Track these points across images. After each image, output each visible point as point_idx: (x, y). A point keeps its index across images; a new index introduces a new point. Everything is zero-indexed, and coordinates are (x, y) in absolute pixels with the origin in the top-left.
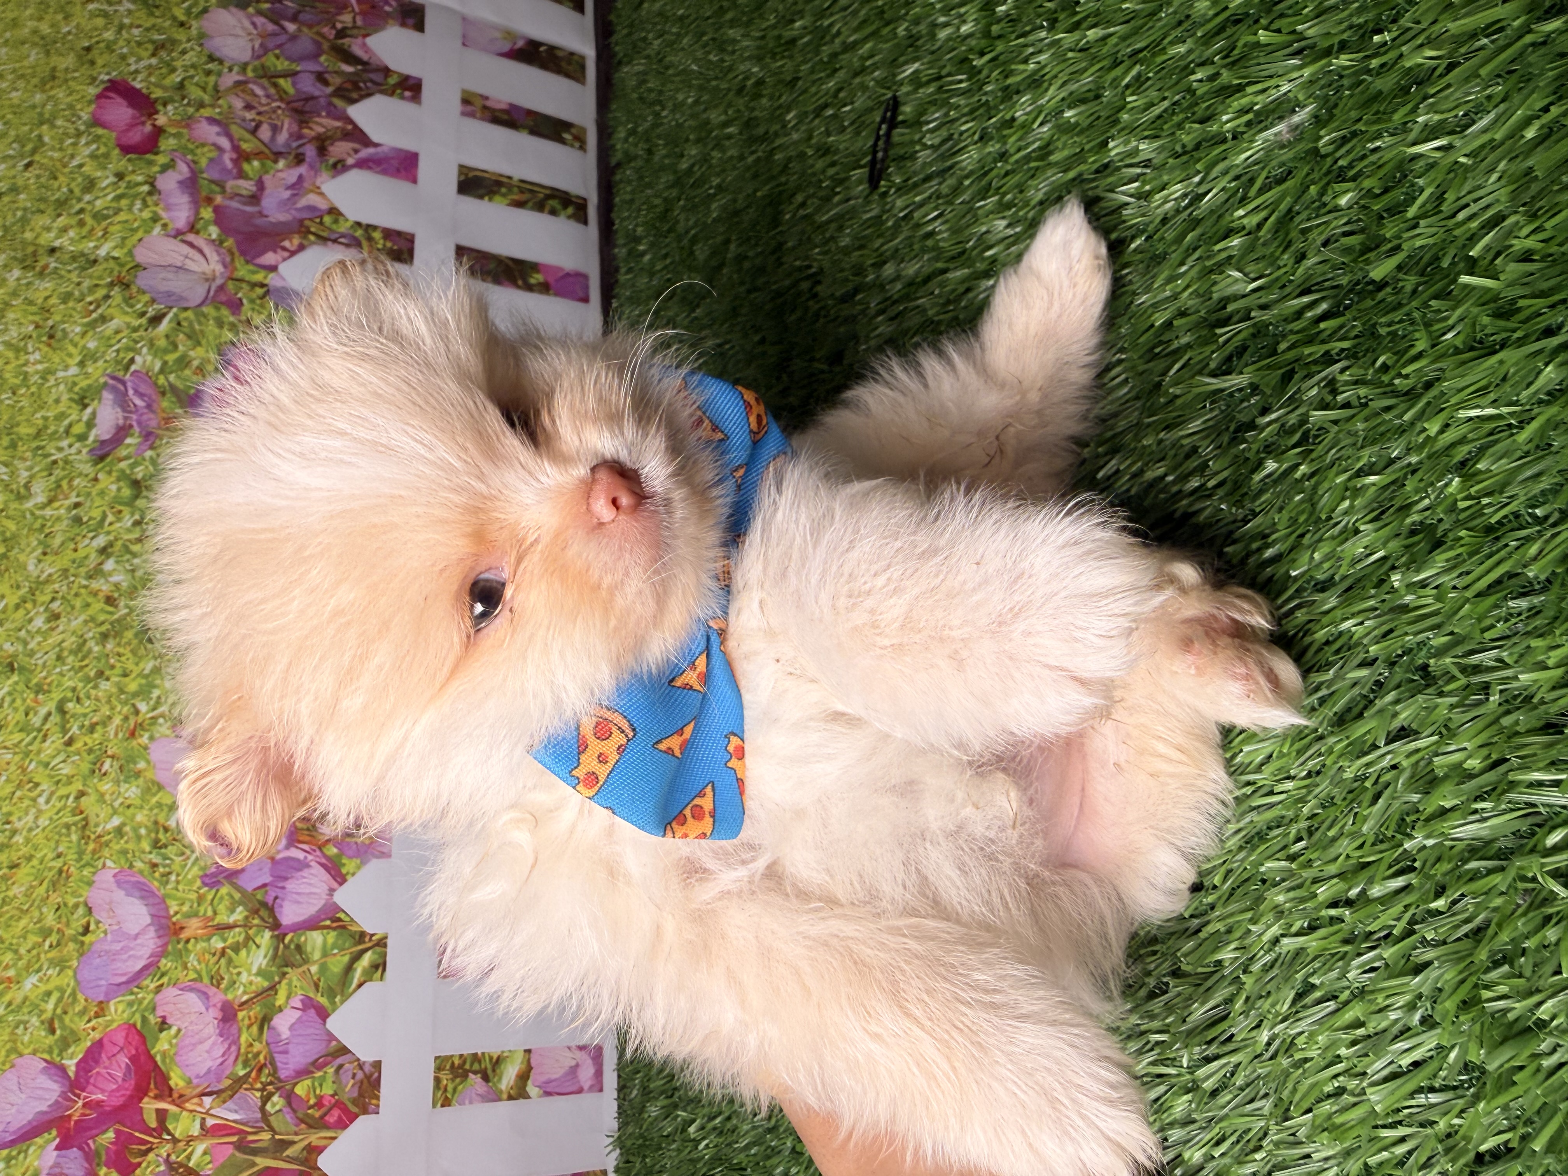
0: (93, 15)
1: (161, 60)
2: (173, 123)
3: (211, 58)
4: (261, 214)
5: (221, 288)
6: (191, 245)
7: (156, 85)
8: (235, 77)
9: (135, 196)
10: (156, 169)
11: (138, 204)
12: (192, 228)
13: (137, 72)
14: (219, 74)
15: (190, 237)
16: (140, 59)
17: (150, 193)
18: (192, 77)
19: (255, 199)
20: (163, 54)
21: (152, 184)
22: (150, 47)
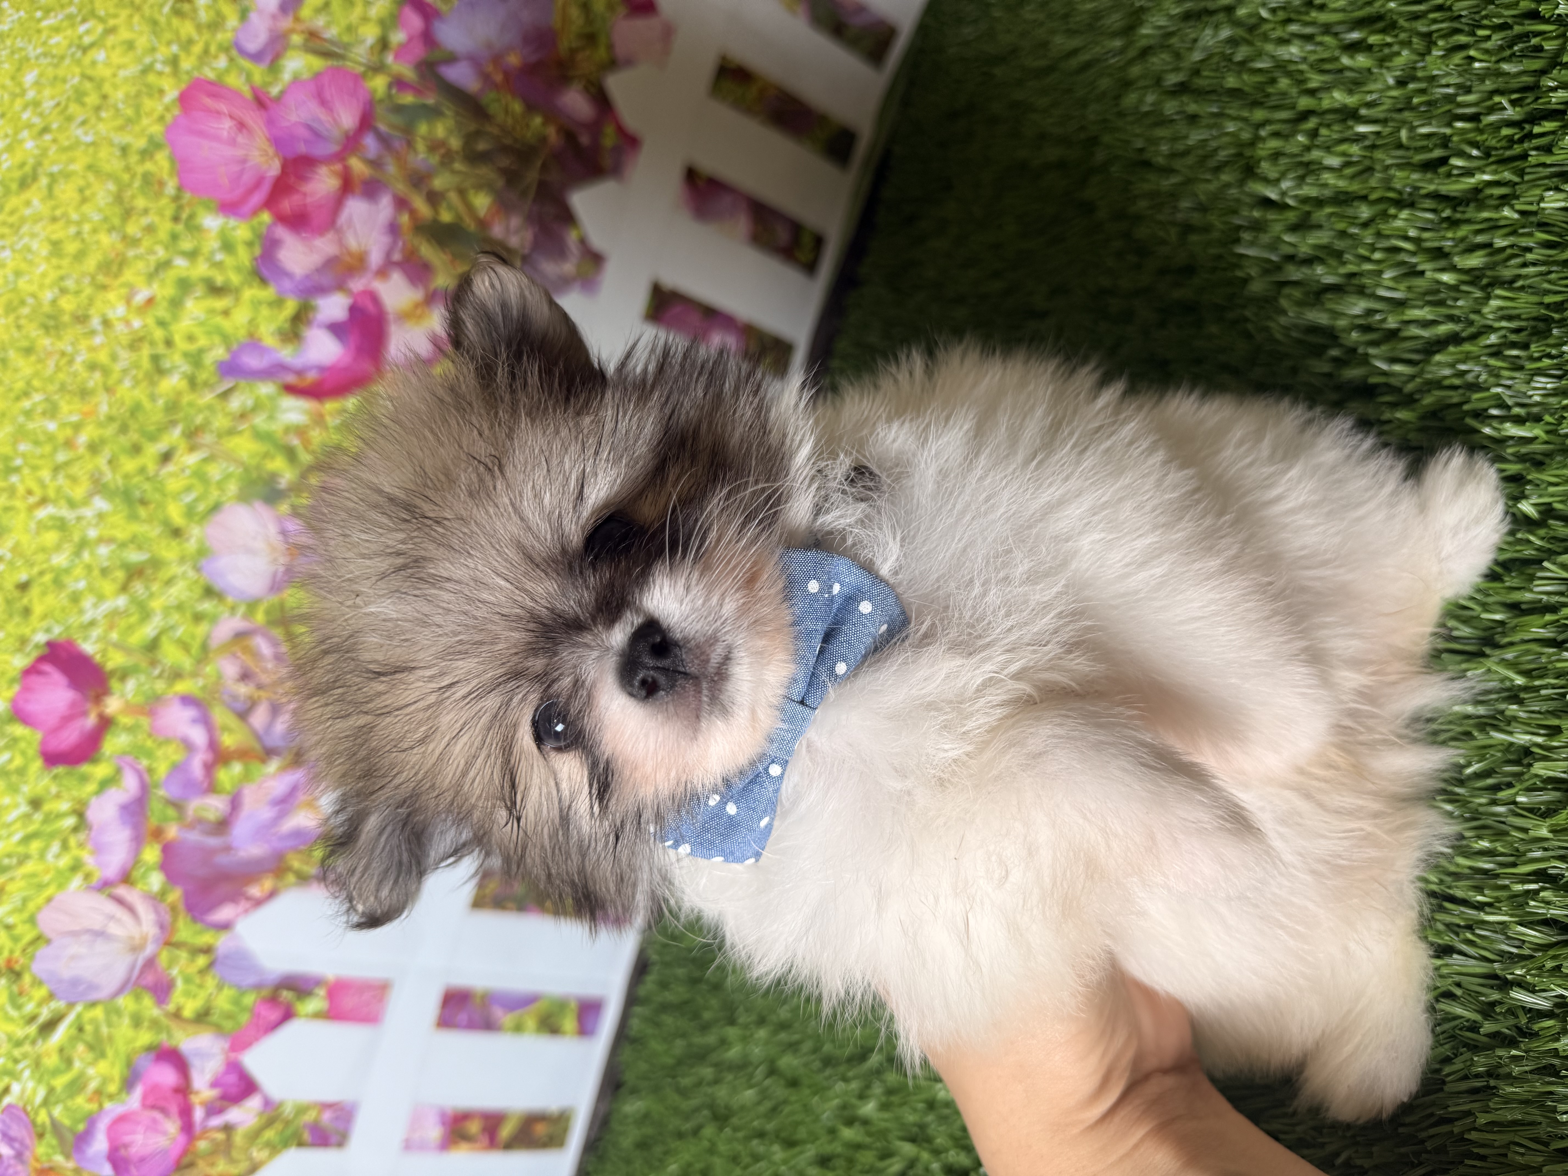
0: (42, 526)
1: (134, 600)
2: (130, 709)
3: (209, 592)
4: (228, 849)
5: (150, 963)
6: (120, 901)
7: (118, 646)
8: (236, 623)
9: (52, 836)
10: (91, 787)
11: (55, 847)
12: (126, 878)
13: (92, 623)
14: (214, 619)
15: (121, 891)
16: (101, 598)
17: (75, 829)
18: (172, 628)
19: (223, 825)
20: (138, 587)
21: (80, 814)
22: (120, 575)
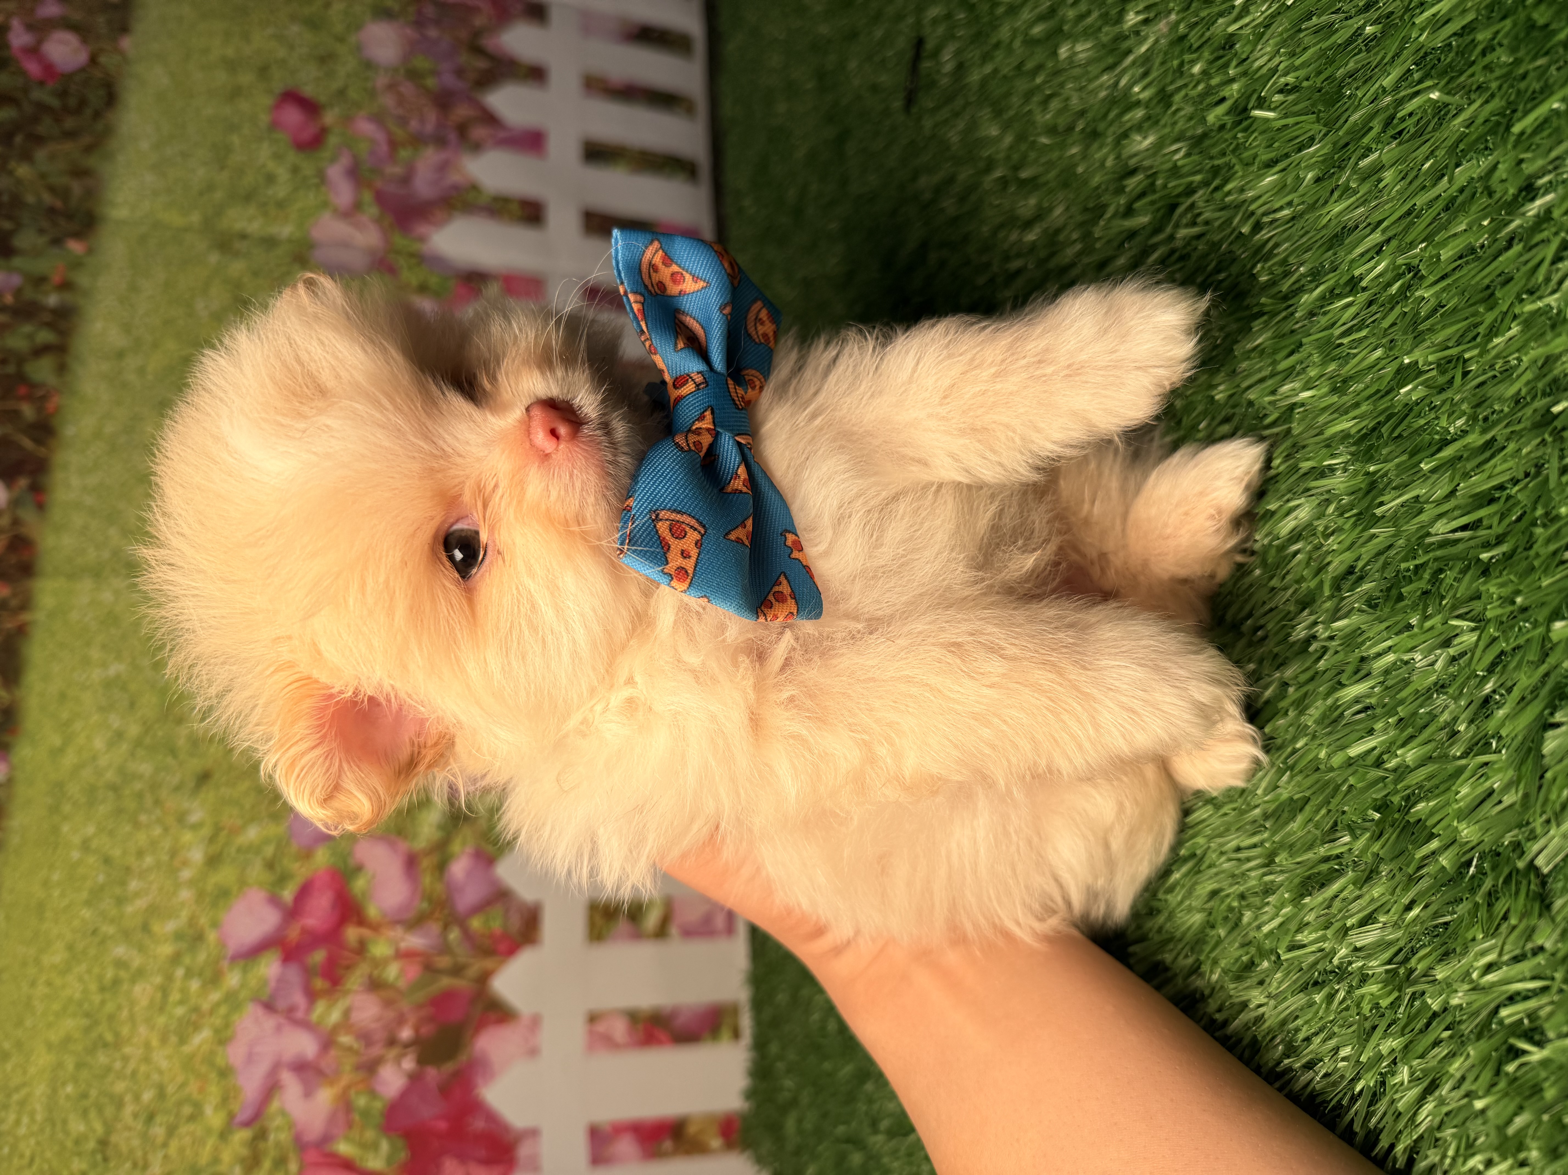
1: (327, 72)
2: (336, 123)
3: (368, 66)
4: (413, 192)
5: (383, 259)
8: (387, 80)
9: (309, 187)
10: (324, 162)
11: (311, 194)
12: (355, 209)
13: (306, 83)
14: (374, 79)
16: (308, 71)
17: (321, 184)
18: (351, 84)
19: (406, 181)
21: (323, 177)
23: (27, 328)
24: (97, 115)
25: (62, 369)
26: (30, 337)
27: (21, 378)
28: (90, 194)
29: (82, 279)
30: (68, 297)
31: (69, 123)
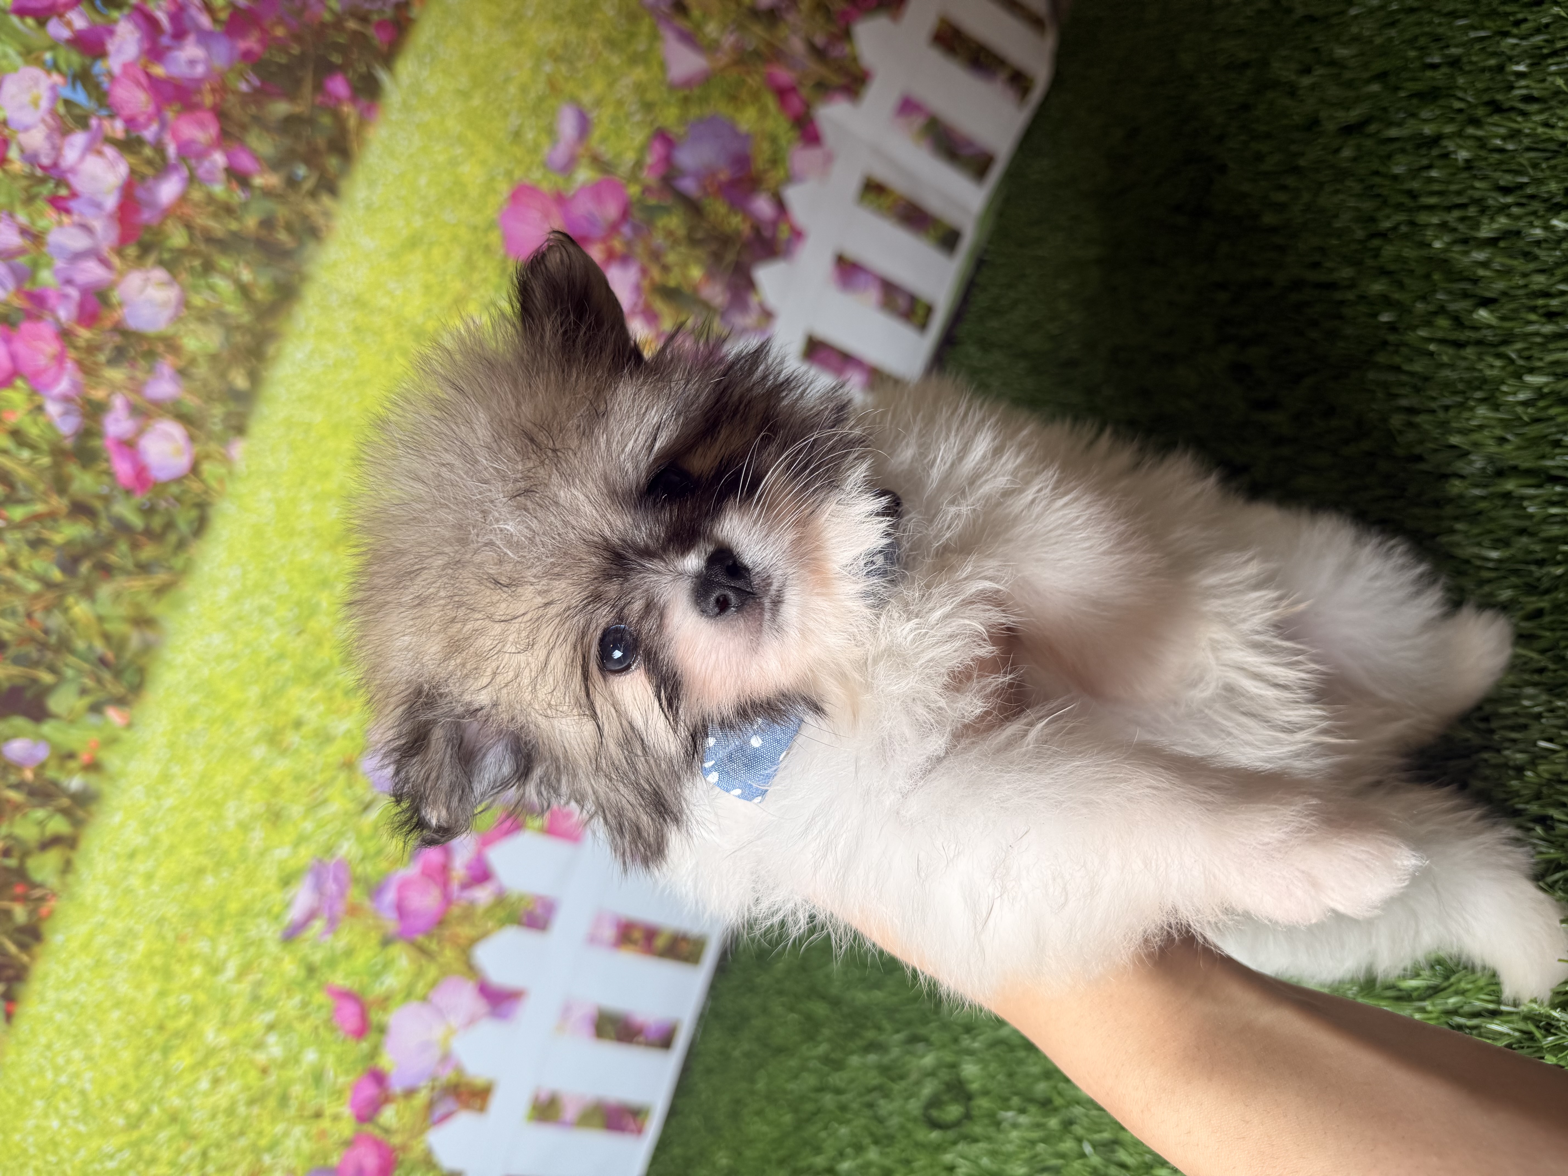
23: (40, 814)
24: (181, 545)
25: (67, 867)
26: (41, 824)
27: (21, 873)
28: (147, 648)
29: (112, 760)
30: (93, 781)
31: (148, 552)
